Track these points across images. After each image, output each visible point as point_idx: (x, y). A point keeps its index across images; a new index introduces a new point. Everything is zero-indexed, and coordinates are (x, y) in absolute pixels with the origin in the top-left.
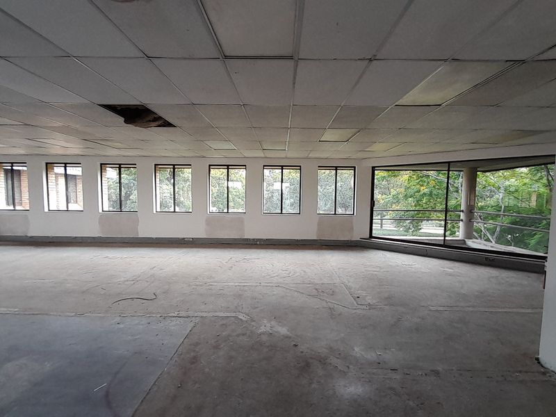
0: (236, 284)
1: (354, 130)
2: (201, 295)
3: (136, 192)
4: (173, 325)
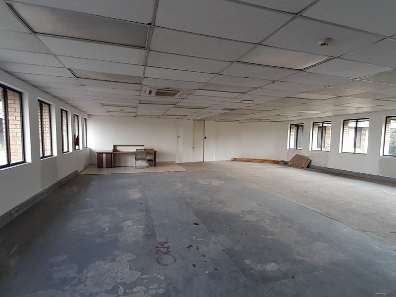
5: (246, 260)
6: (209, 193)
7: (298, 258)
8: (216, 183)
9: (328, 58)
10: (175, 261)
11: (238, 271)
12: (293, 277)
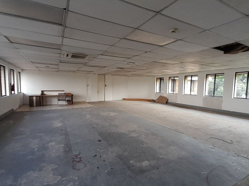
4: (244, 161)
5: (131, 161)
6: (108, 121)
7: (161, 157)
8: (112, 114)
9: (175, 40)
10: (85, 166)
11: (125, 168)
12: (158, 168)
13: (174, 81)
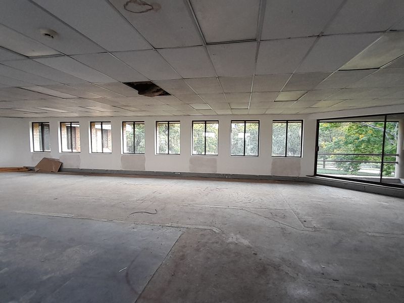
0: (211, 206)
1: (303, 92)
2: (187, 212)
3: (144, 140)
4: (168, 232)
9: (57, 53)
13: (71, 129)
